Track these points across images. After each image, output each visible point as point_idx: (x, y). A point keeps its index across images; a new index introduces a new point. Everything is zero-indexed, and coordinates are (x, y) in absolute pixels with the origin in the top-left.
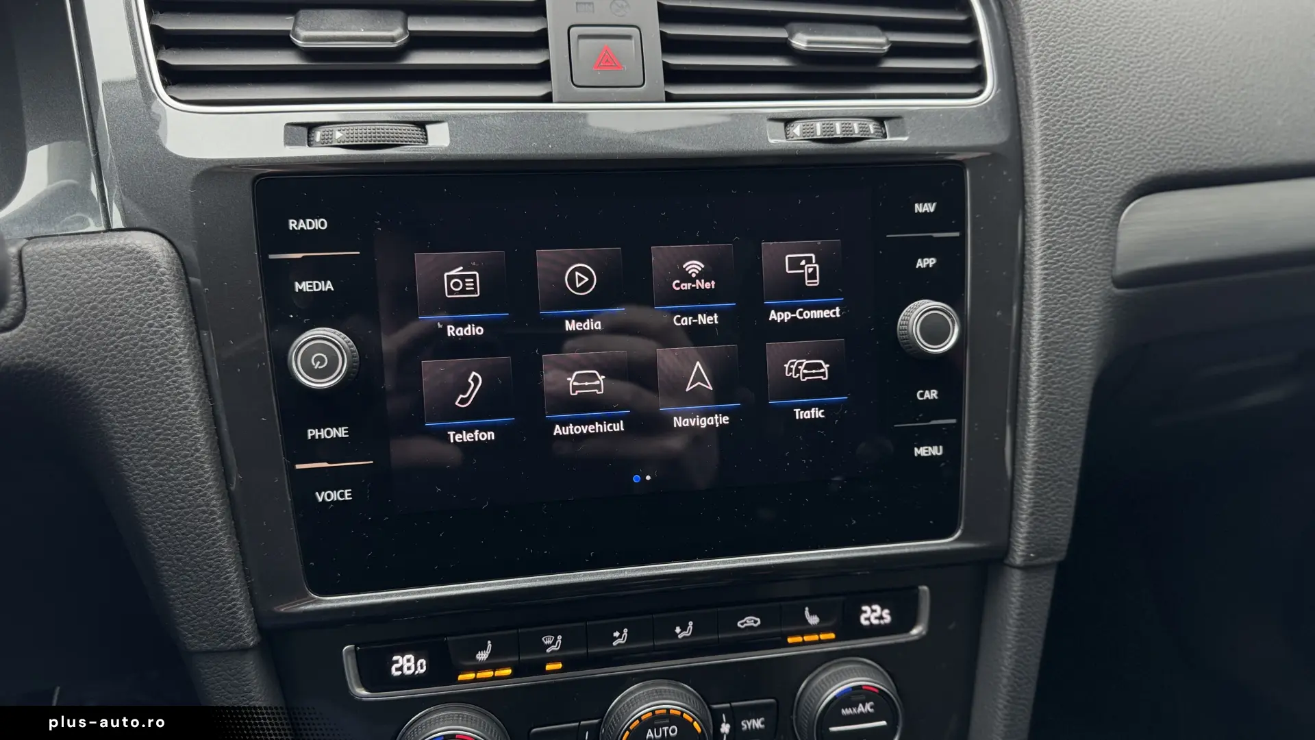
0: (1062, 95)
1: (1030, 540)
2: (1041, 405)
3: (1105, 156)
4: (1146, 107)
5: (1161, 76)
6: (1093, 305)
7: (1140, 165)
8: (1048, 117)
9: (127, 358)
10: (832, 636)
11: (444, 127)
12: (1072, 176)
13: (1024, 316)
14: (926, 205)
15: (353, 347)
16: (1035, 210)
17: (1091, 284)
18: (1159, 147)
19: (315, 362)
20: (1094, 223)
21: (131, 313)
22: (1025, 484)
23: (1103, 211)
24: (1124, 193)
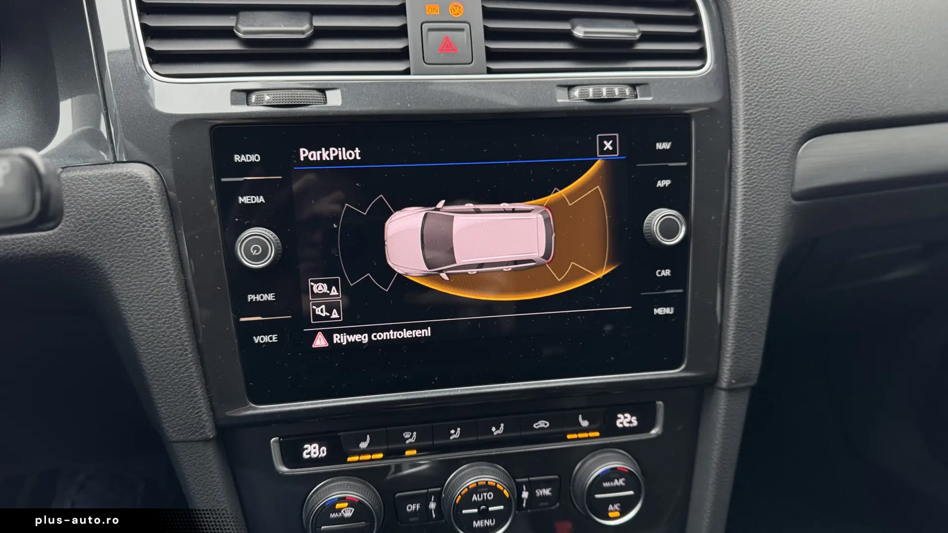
0: (758, 68)
1: (733, 371)
2: (741, 280)
3: (788, 110)
4: (816, 76)
5: (828, 55)
6: (777, 212)
7: (812, 116)
8: (748, 84)
9: (129, 248)
10: (597, 434)
11: (338, 92)
12: (765, 124)
13: (730, 219)
14: (664, 144)
15: (277, 240)
16: (738, 148)
17: (776, 198)
18: (825, 104)
19: (253, 251)
20: (779, 156)
21: (132, 218)
22: (729, 334)
23: (786, 148)
24: (800, 136)
